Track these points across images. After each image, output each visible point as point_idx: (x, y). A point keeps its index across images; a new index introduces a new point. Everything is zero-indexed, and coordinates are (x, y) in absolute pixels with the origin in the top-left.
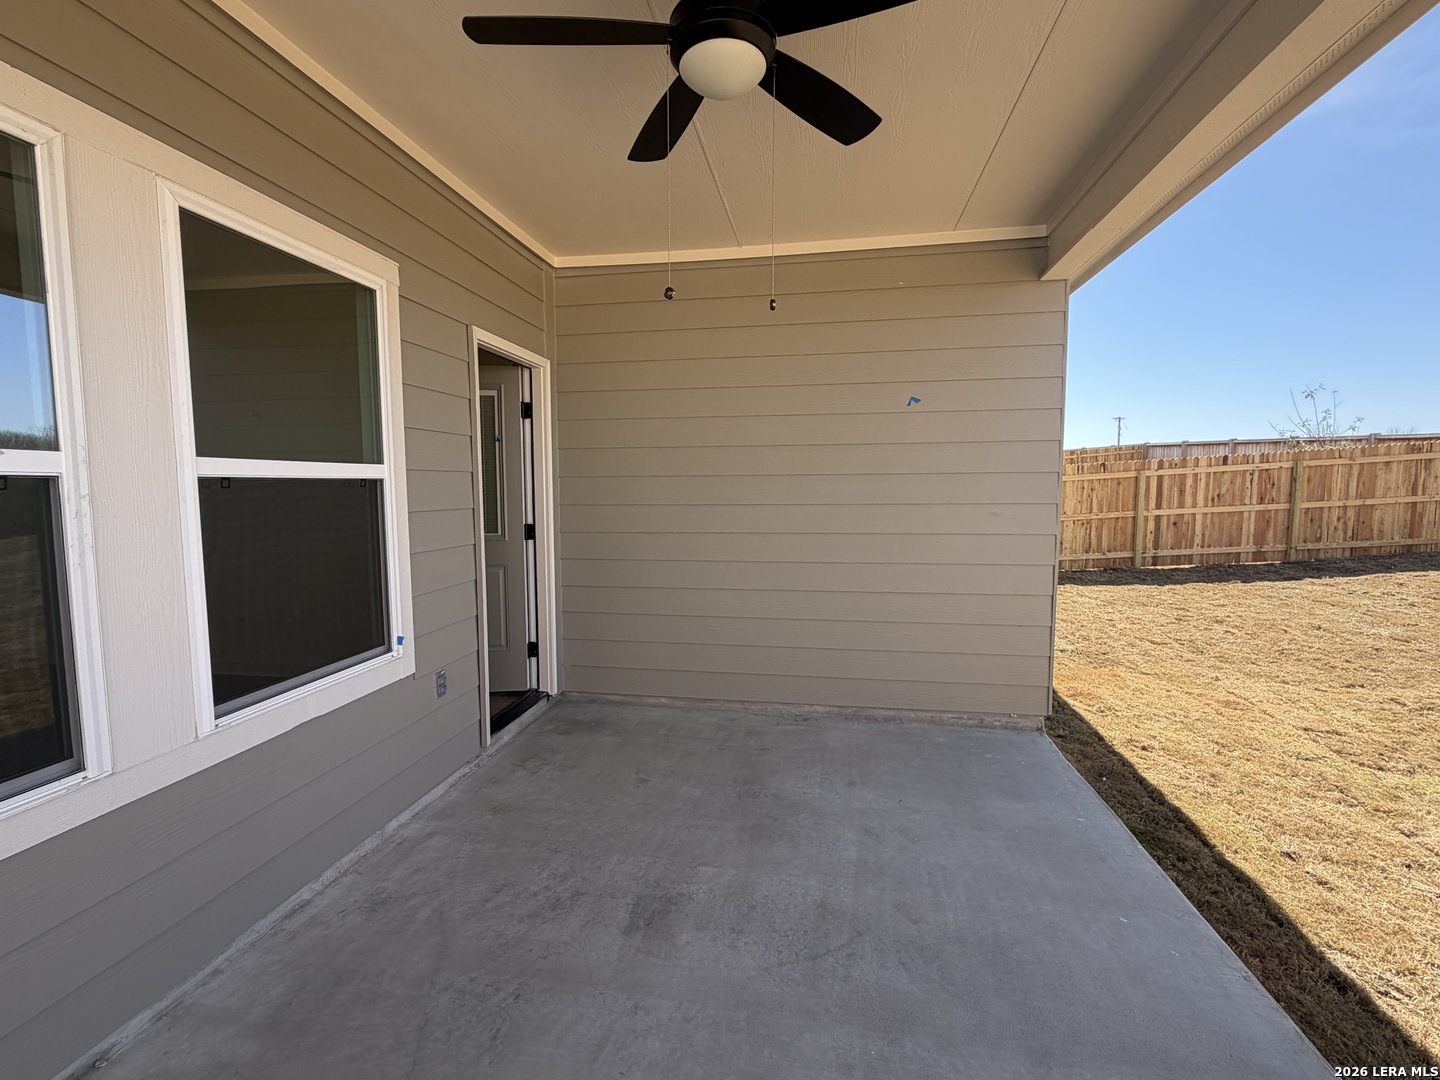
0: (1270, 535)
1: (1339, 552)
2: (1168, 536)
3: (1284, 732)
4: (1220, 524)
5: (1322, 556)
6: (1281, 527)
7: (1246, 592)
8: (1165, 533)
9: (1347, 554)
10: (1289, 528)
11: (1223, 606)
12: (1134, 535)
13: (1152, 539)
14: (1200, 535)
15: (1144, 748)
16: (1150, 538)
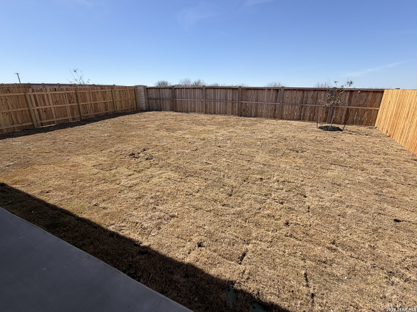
0: (75, 112)
1: (93, 116)
2: (43, 115)
3: (89, 169)
4: (60, 110)
5: (89, 117)
6: (77, 110)
7: (72, 130)
8: (42, 114)
9: (95, 116)
10: (79, 110)
11: (67, 136)
12: (31, 116)
13: (38, 117)
14: (55, 115)
15: (47, 192)
16: (37, 117)
